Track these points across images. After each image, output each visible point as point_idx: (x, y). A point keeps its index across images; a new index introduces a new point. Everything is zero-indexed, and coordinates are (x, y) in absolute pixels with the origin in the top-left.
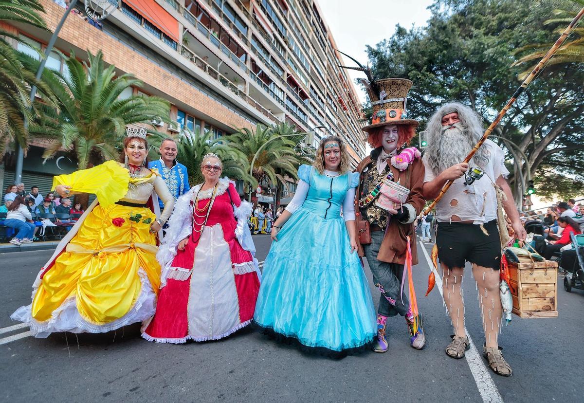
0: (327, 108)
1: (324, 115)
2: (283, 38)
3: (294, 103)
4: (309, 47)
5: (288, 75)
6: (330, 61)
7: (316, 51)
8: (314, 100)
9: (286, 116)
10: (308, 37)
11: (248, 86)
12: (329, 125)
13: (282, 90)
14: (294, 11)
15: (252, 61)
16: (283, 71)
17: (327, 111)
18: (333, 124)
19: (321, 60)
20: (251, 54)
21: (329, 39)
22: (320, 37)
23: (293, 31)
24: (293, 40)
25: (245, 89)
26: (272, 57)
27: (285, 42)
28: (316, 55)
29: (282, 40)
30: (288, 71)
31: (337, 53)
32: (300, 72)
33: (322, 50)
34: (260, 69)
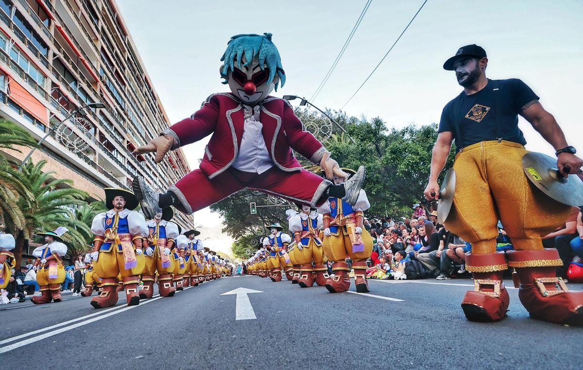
0: (159, 168)
1: (158, 175)
2: (123, 109)
3: (133, 167)
4: (143, 115)
5: (128, 142)
6: (160, 125)
7: (148, 118)
8: (149, 162)
9: (128, 179)
10: (142, 107)
11: (97, 156)
12: (162, 184)
13: (123, 156)
14: (130, 86)
15: (100, 133)
16: (124, 139)
17: (160, 171)
18: (165, 182)
19: (153, 125)
20: (100, 128)
21: (158, 105)
22: (152, 104)
23: (130, 103)
24: (131, 111)
25: (95, 159)
26: (115, 128)
27: (125, 114)
28: (149, 121)
29: (122, 112)
30: (127, 139)
31: (165, 117)
32: (137, 138)
33: (153, 115)
34: (106, 139)
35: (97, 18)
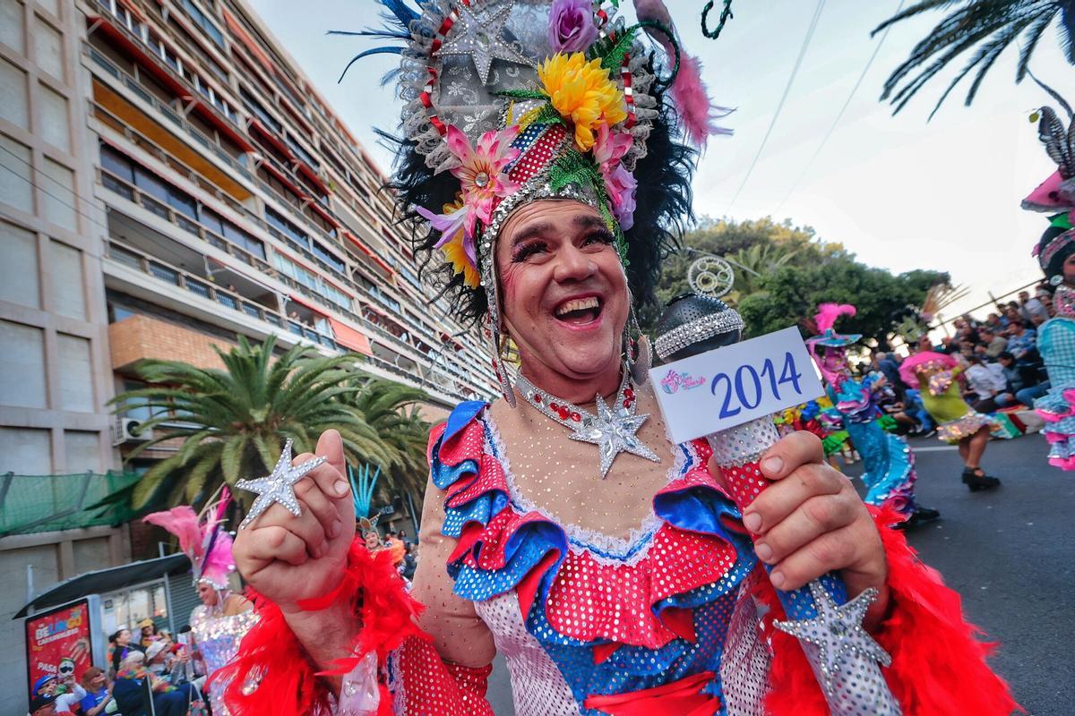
2: (422, 293)
3: (454, 364)
5: (441, 334)
9: (455, 383)
15: (414, 337)
30: (438, 329)
35: (367, 195)
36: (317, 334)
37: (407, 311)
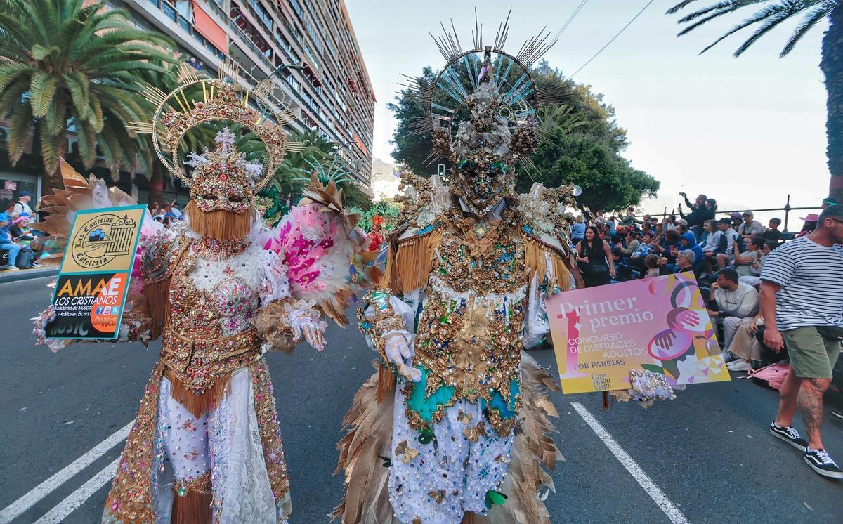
0: (337, 95)
1: (334, 103)
2: (301, 22)
3: (308, 95)
4: (322, 26)
5: (305, 64)
6: (341, 37)
7: (329, 29)
8: (327, 87)
9: (303, 111)
10: (322, 15)
12: (339, 114)
13: (299, 83)
15: (277, 57)
16: (300, 60)
17: (337, 98)
18: (343, 112)
19: (333, 38)
20: (277, 51)
23: (310, 12)
24: (310, 22)
26: (292, 48)
27: (303, 27)
28: (329, 33)
29: (300, 26)
30: (304, 60)
31: (349, 25)
32: (314, 57)
33: (334, 24)
34: (281, 62)
36: (175, 12)
37: (279, 31)
